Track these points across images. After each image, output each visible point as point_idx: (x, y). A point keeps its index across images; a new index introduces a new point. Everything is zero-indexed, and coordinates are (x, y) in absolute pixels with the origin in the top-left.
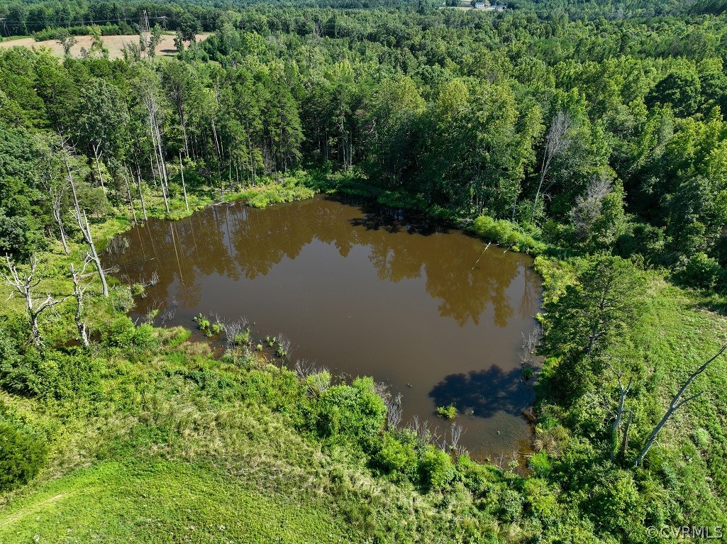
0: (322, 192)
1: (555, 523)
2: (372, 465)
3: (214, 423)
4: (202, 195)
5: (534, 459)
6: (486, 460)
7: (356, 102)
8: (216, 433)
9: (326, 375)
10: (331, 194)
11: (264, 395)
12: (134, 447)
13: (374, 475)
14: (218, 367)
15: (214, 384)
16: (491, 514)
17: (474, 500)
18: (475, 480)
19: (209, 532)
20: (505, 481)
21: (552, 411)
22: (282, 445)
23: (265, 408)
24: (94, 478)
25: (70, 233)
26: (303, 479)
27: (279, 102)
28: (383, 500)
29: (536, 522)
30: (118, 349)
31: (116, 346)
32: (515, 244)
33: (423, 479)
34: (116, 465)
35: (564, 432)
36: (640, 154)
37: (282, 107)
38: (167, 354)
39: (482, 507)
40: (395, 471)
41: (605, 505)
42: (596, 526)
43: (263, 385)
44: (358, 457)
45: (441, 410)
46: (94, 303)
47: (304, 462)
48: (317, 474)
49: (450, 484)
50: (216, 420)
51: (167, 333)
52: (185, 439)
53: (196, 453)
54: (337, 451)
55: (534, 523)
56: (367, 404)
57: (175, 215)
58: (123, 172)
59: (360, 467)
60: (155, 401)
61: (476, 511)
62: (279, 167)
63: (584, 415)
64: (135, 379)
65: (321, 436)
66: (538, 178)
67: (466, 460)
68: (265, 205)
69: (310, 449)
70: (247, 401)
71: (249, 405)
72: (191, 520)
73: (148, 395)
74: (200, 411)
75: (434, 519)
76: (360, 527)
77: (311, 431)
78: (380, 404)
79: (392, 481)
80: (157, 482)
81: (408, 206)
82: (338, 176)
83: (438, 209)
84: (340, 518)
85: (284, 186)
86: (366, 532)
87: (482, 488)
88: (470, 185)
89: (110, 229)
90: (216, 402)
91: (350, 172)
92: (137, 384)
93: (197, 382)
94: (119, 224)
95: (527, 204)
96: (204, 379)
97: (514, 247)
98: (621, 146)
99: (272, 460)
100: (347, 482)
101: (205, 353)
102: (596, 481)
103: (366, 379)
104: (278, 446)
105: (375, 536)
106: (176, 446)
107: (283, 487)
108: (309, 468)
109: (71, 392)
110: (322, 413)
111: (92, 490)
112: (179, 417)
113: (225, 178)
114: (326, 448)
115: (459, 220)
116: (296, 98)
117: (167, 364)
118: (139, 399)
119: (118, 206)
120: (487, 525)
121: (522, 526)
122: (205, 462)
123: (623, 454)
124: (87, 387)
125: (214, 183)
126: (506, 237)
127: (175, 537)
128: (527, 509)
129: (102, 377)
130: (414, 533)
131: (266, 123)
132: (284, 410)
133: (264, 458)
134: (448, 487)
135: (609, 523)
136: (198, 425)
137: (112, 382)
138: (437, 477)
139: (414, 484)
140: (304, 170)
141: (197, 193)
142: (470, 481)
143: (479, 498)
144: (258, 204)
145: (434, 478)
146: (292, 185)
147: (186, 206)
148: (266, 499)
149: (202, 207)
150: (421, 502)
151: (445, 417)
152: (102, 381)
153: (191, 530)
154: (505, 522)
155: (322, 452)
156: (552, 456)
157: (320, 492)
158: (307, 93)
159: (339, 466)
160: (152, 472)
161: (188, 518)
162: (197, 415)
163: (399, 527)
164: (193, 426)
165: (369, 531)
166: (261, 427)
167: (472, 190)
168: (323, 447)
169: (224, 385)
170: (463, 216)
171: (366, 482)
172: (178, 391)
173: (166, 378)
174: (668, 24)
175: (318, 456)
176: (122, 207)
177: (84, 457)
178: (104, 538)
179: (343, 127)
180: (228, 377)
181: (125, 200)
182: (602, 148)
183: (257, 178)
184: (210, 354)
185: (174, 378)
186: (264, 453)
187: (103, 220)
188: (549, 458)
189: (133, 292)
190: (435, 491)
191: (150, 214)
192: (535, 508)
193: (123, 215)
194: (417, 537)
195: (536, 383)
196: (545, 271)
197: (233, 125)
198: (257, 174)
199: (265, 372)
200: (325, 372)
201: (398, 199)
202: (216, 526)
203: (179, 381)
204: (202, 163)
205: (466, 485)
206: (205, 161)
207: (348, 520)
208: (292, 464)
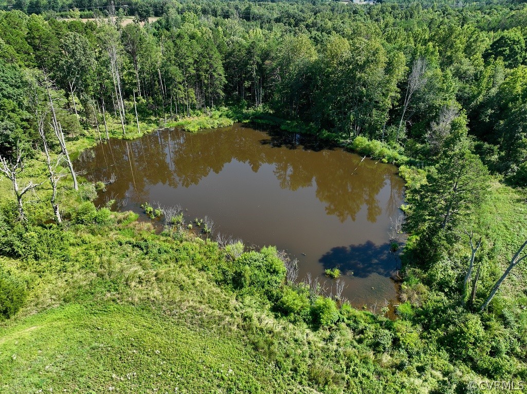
0: (239, 122)
1: (418, 353)
2: (274, 309)
3: (154, 278)
4: (150, 123)
5: (401, 307)
6: (363, 308)
7: (266, 55)
8: (155, 285)
9: (240, 245)
10: (246, 123)
11: (193, 259)
12: (92, 294)
13: (276, 317)
14: (159, 239)
15: (155, 251)
16: (367, 346)
17: (354, 336)
18: (355, 321)
19: (148, 355)
20: (378, 322)
21: (414, 273)
22: (206, 294)
23: (193, 268)
24: (59, 316)
25: (52, 147)
26: (221, 319)
27: (208, 54)
28: (283, 334)
29: (403, 352)
30: (83, 226)
31: (82, 224)
32: (384, 157)
33: (315, 320)
34: (78, 306)
35: (424, 288)
36: (479, 93)
37: (210, 58)
38: (120, 230)
39: (360, 341)
40: (292, 314)
41: (458, 339)
42: (451, 356)
43: (192, 252)
44: (264, 304)
45: (328, 271)
46: (67, 194)
47: (223, 307)
48: (232, 315)
49: (335, 324)
50: (155, 276)
51: (120, 215)
52: (131, 289)
53: (140, 299)
54: (247, 299)
55: (402, 353)
56: (271, 265)
57: (129, 136)
58: (92, 104)
59: (266, 311)
60: (109, 262)
61: (355, 344)
62: (207, 104)
63: (440, 276)
64: (95, 247)
65: (236, 288)
66: (402, 110)
67: (347, 307)
68: (196, 130)
69: (227, 298)
70: (180, 263)
71: (181, 265)
72: (134, 346)
73: (105, 258)
74: (143, 269)
75: (323, 349)
76: (265, 354)
77: (228, 284)
78: (281, 265)
79: (290, 322)
80: (109, 319)
81: (303, 132)
82: (251, 111)
83: (326, 133)
84: (249, 348)
85: (211, 117)
86: (269, 357)
87: (360, 327)
88: (351, 113)
89: (81, 145)
90: (156, 263)
91: (260, 108)
92: (97, 250)
93: (142, 249)
94: (88, 142)
95: (393, 128)
96: (147, 247)
97: (383, 159)
98: (464, 88)
99: (198, 305)
100: (255, 321)
101: (149, 229)
102: (450, 322)
103: (270, 247)
104: (203, 295)
105: (276, 360)
106: (124, 294)
107: (205, 324)
108: (226, 311)
109: (46, 255)
110: (236, 271)
111: (59, 323)
112: (127, 273)
113: (167, 111)
114: (239, 297)
115: (342, 141)
116: (221, 52)
117: (120, 237)
118: (98, 260)
119: (88, 129)
120: (364, 354)
121: (392, 355)
122: (146, 305)
123: (472, 302)
124: (59, 251)
125: (159, 114)
126: (377, 152)
127: (121, 358)
128: (396, 343)
129: (71, 245)
130: (307, 359)
131: (197, 70)
132: (208, 269)
133: (191, 303)
134: (334, 327)
135: (461, 354)
136: (142, 279)
137: (79, 249)
138: (325, 318)
139: (307, 324)
140: (226, 107)
141: (146, 121)
142: (351, 322)
143: (358, 335)
144: (191, 129)
145: (323, 318)
146: (217, 116)
147: (138, 130)
148: (192, 332)
149: (150, 131)
150: (312, 336)
151: (331, 276)
152: (71, 248)
153: (134, 353)
154: (379, 352)
155: (237, 300)
156: (415, 305)
157: (234, 328)
158: (229, 49)
159: (249, 310)
160: (106, 311)
161: (132, 344)
162: (141, 273)
163: (295, 354)
164: (138, 280)
165: (272, 357)
166: (190, 282)
167: (352, 117)
168: (237, 296)
169: (162, 251)
170: (345, 138)
171: (269, 321)
172: (127, 256)
173: (119, 246)
174: (497, 10)
175: (233, 303)
176: (91, 130)
177: (54, 300)
178: (66, 358)
179: (255, 74)
180: (166, 246)
181: (94, 125)
182: (451, 87)
183: (191, 111)
184: (153, 231)
185: (125, 246)
186: (191, 299)
187: (77, 139)
188: (413, 307)
189: (96, 188)
190: (323, 329)
191: (112, 136)
192: (403, 342)
193: (92, 136)
194: (310, 362)
195: (401, 254)
196: (407, 176)
197: (174, 69)
198: (191, 109)
199: (194, 244)
200: (239, 242)
201: (296, 126)
202: (153, 351)
203: (129, 248)
204: (151, 101)
205: (348, 325)
206: (153, 99)
207: (256, 348)
208: (213, 308)
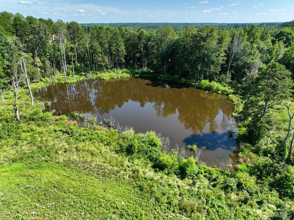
0: (133, 76)
1: (256, 193)
2: (154, 167)
3: (75, 150)
4: (81, 76)
5: (239, 166)
6: (215, 167)
7: (149, 39)
8: (75, 153)
9: (132, 131)
10: (137, 76)
11: (101, 139)
12: (32, 157)
13: (156, 171)
14: (80, 129)
15: (77, 135)
16: (219, 188)
17: (209, 183)
18: (210, 174)
19: (64, 193)
20: (225, 175)
21: (246, 147)
22: (108, 158)
23: (101, 144)
24: (7, 169)
26: (118, 172)
27: (116, 38)
28: (160, 181)
30: (33, 122)
32: (219, 90)
33: (182, 173)
34: (21, 164)
35: (254, 156)
36: (272, 58)
37: (117, 40)
38: (56, 124)
39: (214, 186)
40: (166, 169)
41: (284, 182)
42: (280, 195)
43: (101, 136)
44: (147, 163)
45: (189, 146)
46: (27, 107)
47: (119, 165)
48: (125, 170)
49: (196, 175)
50: (76, 148)
51: (58, 117)
52: (59, 155)
53: (64, 160)
54: (136, 161)
55: (244, 193)
56: (152, 141)
57: (69, 81)
58: (48, 63)
59: (148, 168)
60: (46, 141)
61: (211, 187)
62: (115, 67)
63: (264, 147)
64: (39, 133)
65: (128, 154)
66: (227, 67)
67: (203, 165)
68: (108, 79)
69: (122, 160)
70: (92, 141)
71: (93, 142)
72: (55, 187)
73: (44, 138)
74: (68, 145)
75: (188, 191)
76: (147, 192)
77: (123, 152)
78: (158, 141)
79: (166, 174)
80: (41, 172)
81: (170, 80)
82: (140, 70)
83: (183, 80)
84: (137, 189)
85: (117, 73)
86: (151, 195)
87: (214, 177)
88: (198, 66)
89: (40, 85)
90: (77, 142)
91: (145, 69)
92: (40, 134)
93: (69, 134)
94: (44, 83)
95: (223, 76)
96: (72, 133)
97: (219, 92)
98: (263, 57)
99: (102, 164)
100: (141, 173)
101: (75, 124)
102: (277, 171)
103: (151, 132)
104: (106, 158)
105: (156, 197)
106: (54, 158)
107: (106, 174)
108: (121, 168)
109: (7, 137)
110: (129, 145)
111: (6, 174)
112: (57, 147)
113: (92, 70)
114: (131, 160)
115: (193, 84)
116: (123, 37)
117: (56, 128)
118: (39, 139)
119: (44, 78)
120: (218, 194)
121: (237, 194)
122: (67, 164)
123: (290, 158)
124: (15, 135)
125: (87, 72)
126: (215, 88)
127: (45, 194)
128: (240, 186)
129: (23, 131)
130: (178, 196)
131: (110, 46)
132: (111, 145)
133: (98, 163)
134: (196, 177)
135: (287, 193)
136: (67, 150)
137: (28, 134)
139: (177, 175)
140: (126, 69)
141: (79, 75)
142: (207, 174)
143: (213, 182)
144: (105, 78)
145: (188, 170)
146: (120, 73)
147: (74, 79)
148: (98, 179)
149: (81, 79)
150: (180, 182)
151: (192, 150)
152: (23, 133)
153: (55, 191)
154: (229, 192)
155: (129, 161)
156: (249, 165)
157: (127, 177)
158: (128, 37)
159: (137, 167)
160: (39, 167)
161: (54, 186)
163: (169, 193)
164: (64, 150)
165: (153, 195)
166: (98, 151)
168: (129, 159)
169: (82, 134)
170: (195, 82)
171: (150, 173)
172: (59, 137)
173: (54, 132)
175: (126, 163)
176: (46, 78)
177: (6, 161)
178: (6, 194)
179: (142, 49)
180: (85, 132)
181: (48, 76)
183: (105, 70)
184: (77, 125)
185: (58, 133)
186: (98, 160)
187: (38, 82)
189: (45, 104)
190: (188, 179)
191: (58, 81)
192: (245, 184)
193: (47, 81)
194: (180, 198)
195: (235, 138)
196: (234, 99)
197: (96, 45)
199: (103, 131)
200: (131, 129)
201: (166, 77)
202: (68, 190)
203: (61, 134)
204: (83, 65)
205: (205, 176)
206: (84, 64)
207: (141, 190)
208: (112, 166)
